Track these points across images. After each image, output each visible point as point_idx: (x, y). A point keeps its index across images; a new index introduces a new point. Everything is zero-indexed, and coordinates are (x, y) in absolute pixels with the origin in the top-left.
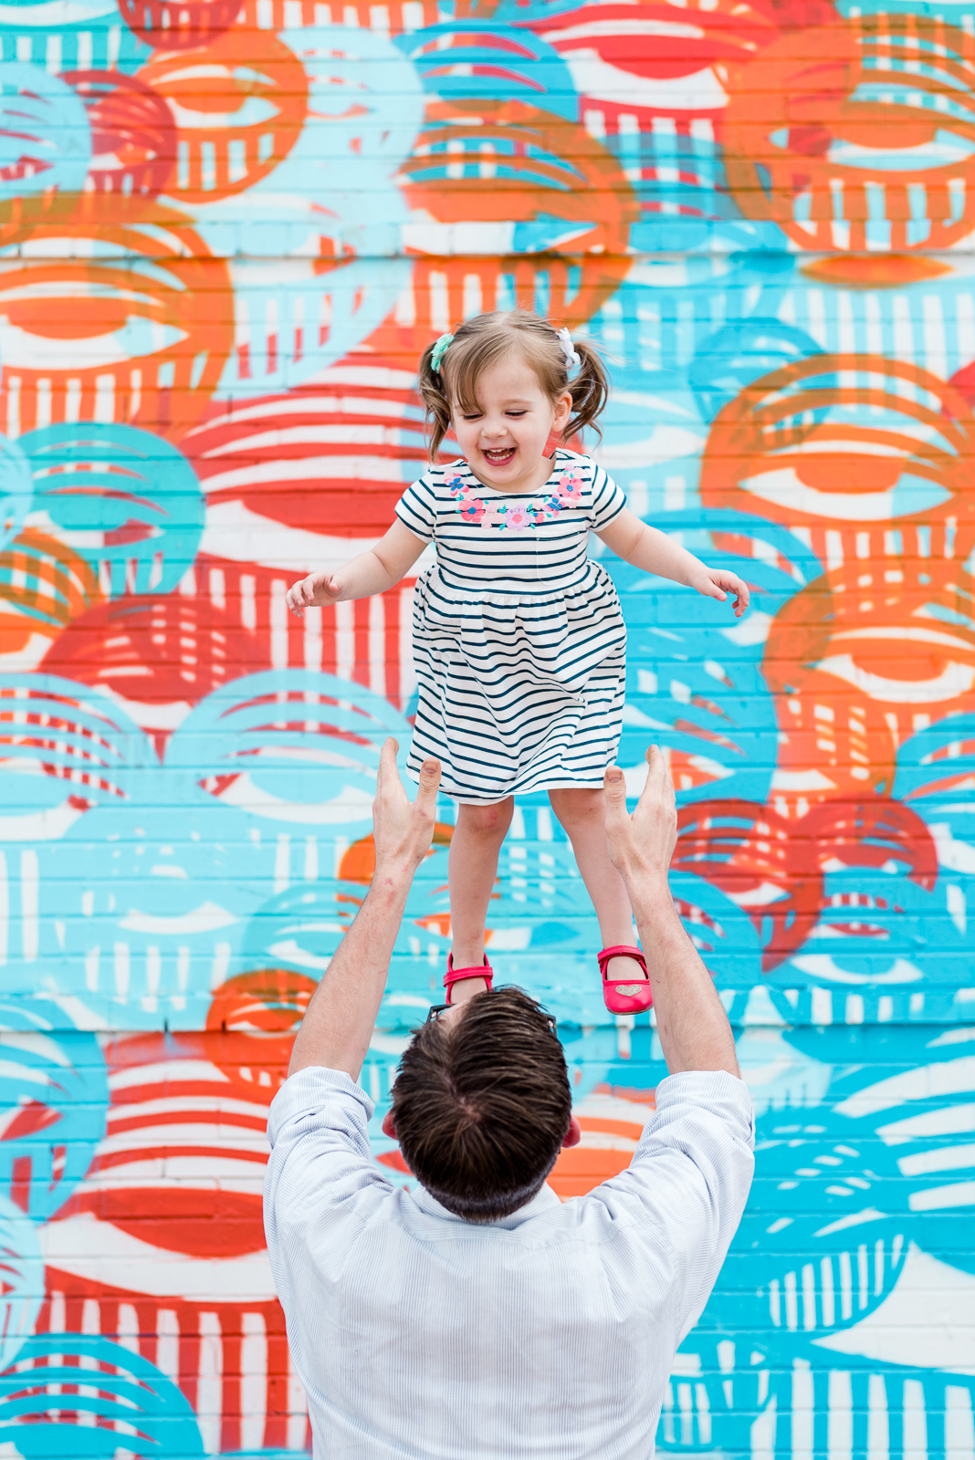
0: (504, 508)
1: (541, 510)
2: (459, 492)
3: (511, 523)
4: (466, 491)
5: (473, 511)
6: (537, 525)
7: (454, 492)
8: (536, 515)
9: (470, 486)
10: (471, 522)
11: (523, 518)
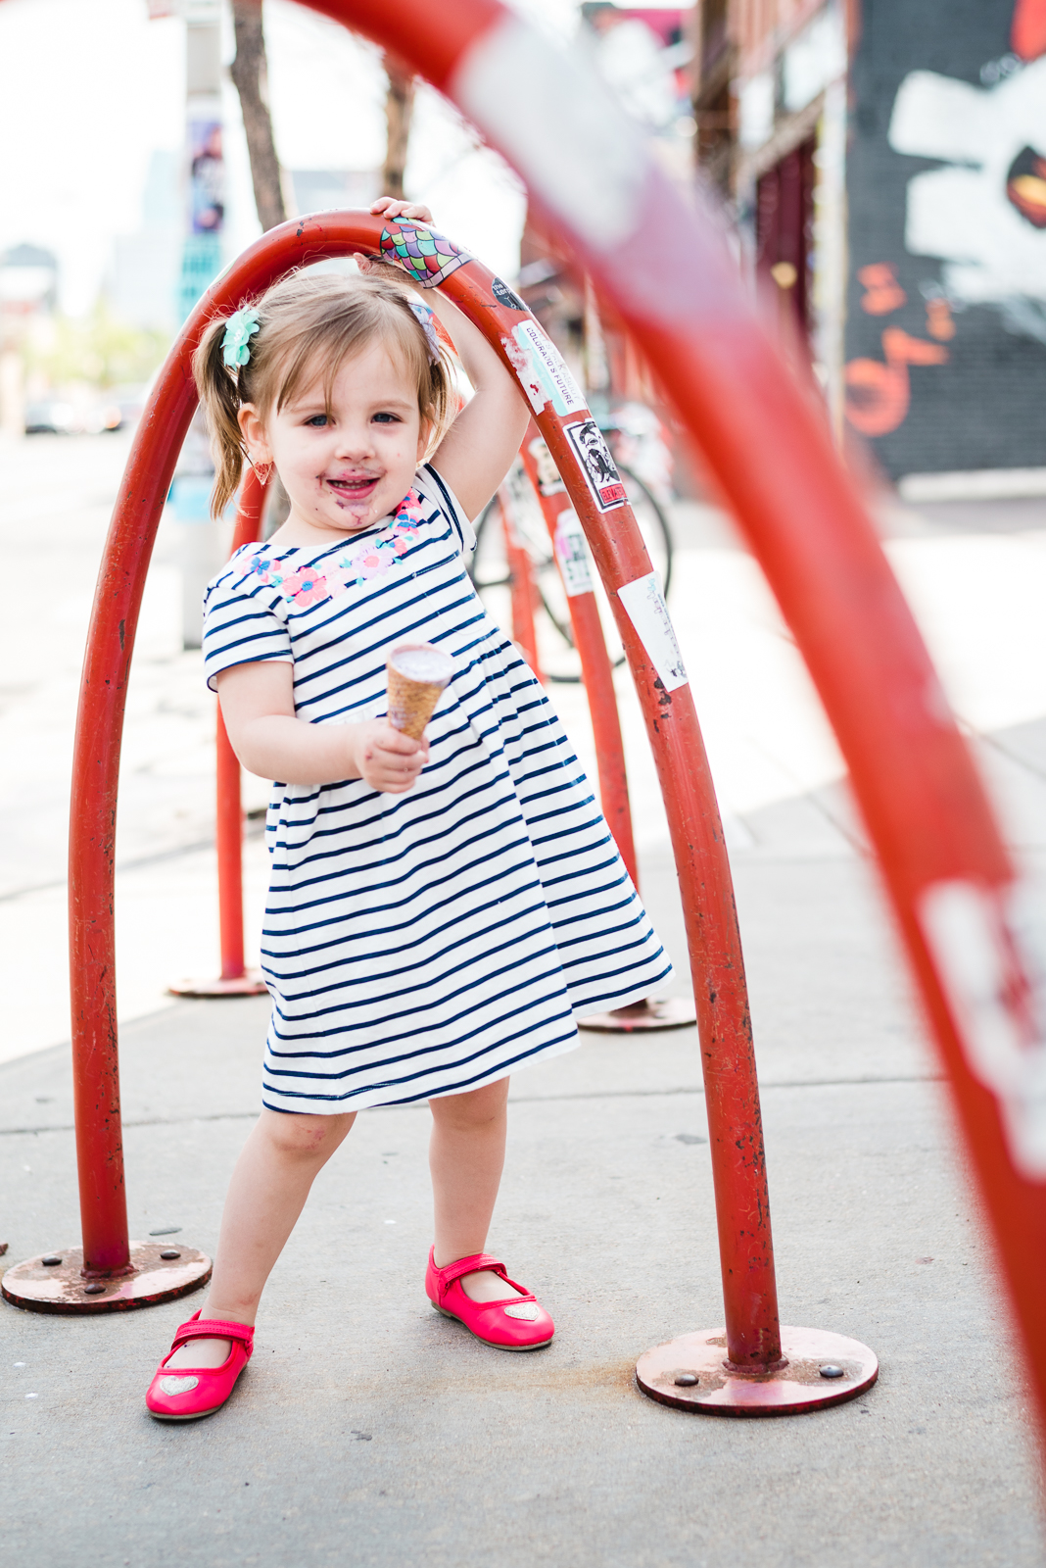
0: (346, 560)
1: (395, 537)
2: (271, 575)
3: (368, 572)
4: (277, 568)
5: (308, 586)
6: (403, 557)
7: (263, 576)
8: (393, 546)
9: (279, 559)
10: (315, 602)
11: (380, 557)
